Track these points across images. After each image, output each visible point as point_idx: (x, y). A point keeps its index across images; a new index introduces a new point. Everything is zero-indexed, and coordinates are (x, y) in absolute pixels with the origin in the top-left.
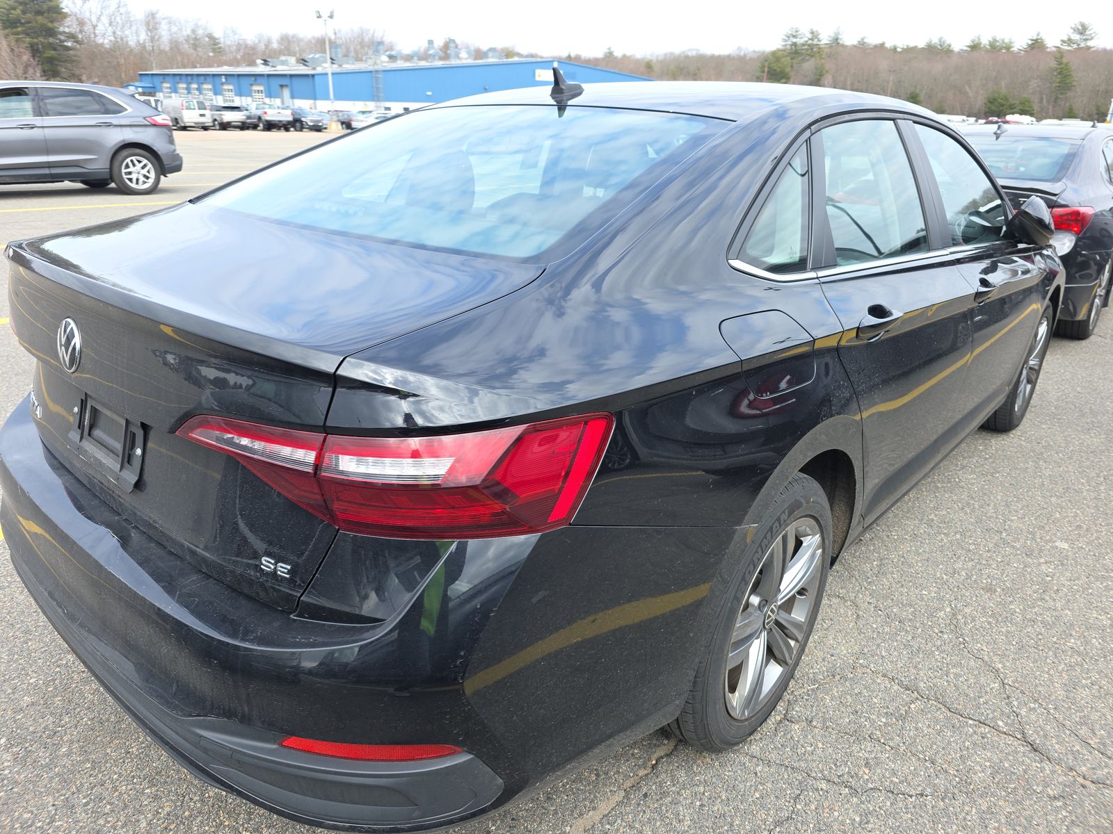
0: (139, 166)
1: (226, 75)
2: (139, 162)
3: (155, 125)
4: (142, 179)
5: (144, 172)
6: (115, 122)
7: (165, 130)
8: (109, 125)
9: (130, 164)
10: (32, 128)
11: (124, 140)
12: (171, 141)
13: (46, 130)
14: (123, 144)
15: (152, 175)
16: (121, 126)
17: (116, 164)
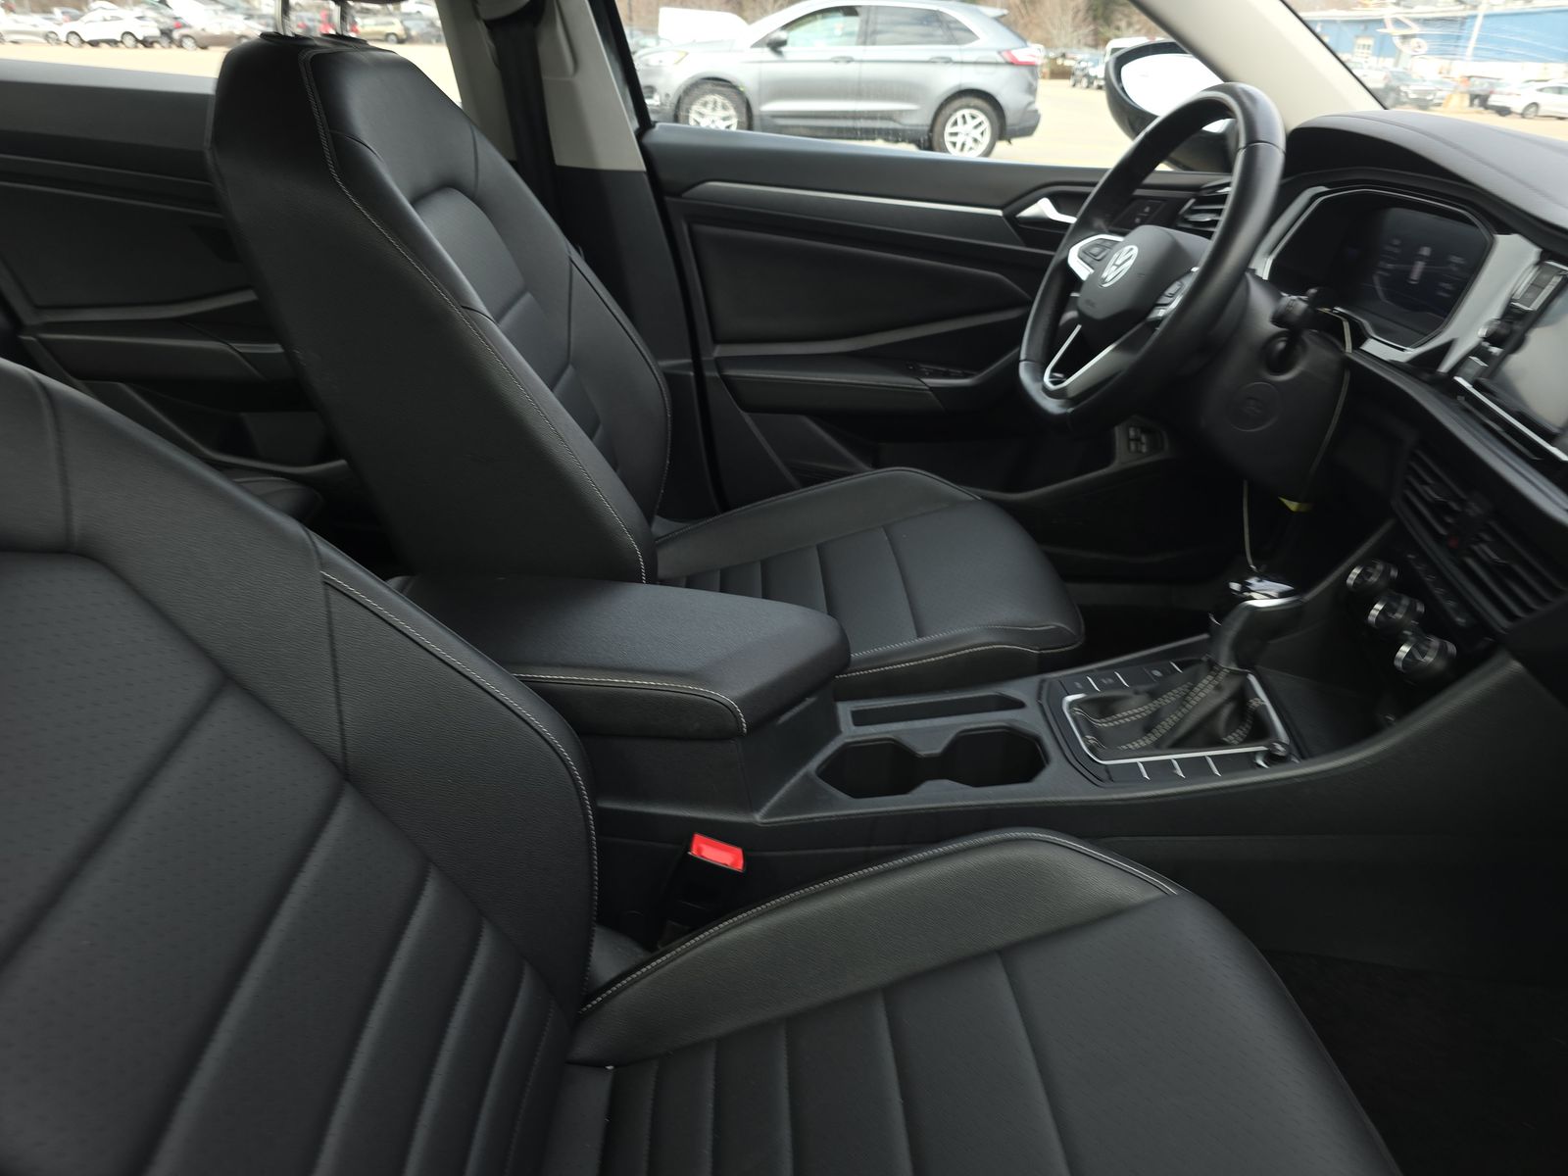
0: (971, 123)
1: (1322, 21)
2: (973, 117)
3: (1013, 63)
4: (970, 143)
5: (976, 133)
6: (956, 57)
7: (1025, 71)
8: (948, 61)
9: (960, 121)
10: (849, 62)
11: (960, 85)
12: (1032, 90)
13: (865, 66)
14: (957, 90)
15: (986, 140)
16: (962, 63)
17: (940, 119)
